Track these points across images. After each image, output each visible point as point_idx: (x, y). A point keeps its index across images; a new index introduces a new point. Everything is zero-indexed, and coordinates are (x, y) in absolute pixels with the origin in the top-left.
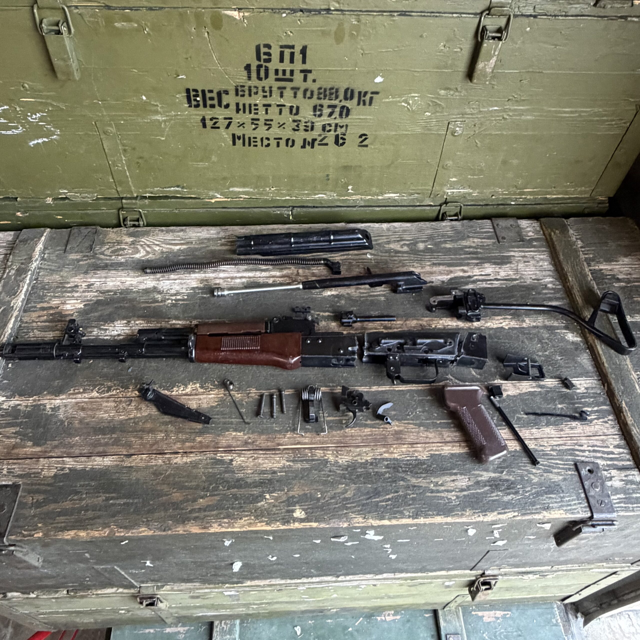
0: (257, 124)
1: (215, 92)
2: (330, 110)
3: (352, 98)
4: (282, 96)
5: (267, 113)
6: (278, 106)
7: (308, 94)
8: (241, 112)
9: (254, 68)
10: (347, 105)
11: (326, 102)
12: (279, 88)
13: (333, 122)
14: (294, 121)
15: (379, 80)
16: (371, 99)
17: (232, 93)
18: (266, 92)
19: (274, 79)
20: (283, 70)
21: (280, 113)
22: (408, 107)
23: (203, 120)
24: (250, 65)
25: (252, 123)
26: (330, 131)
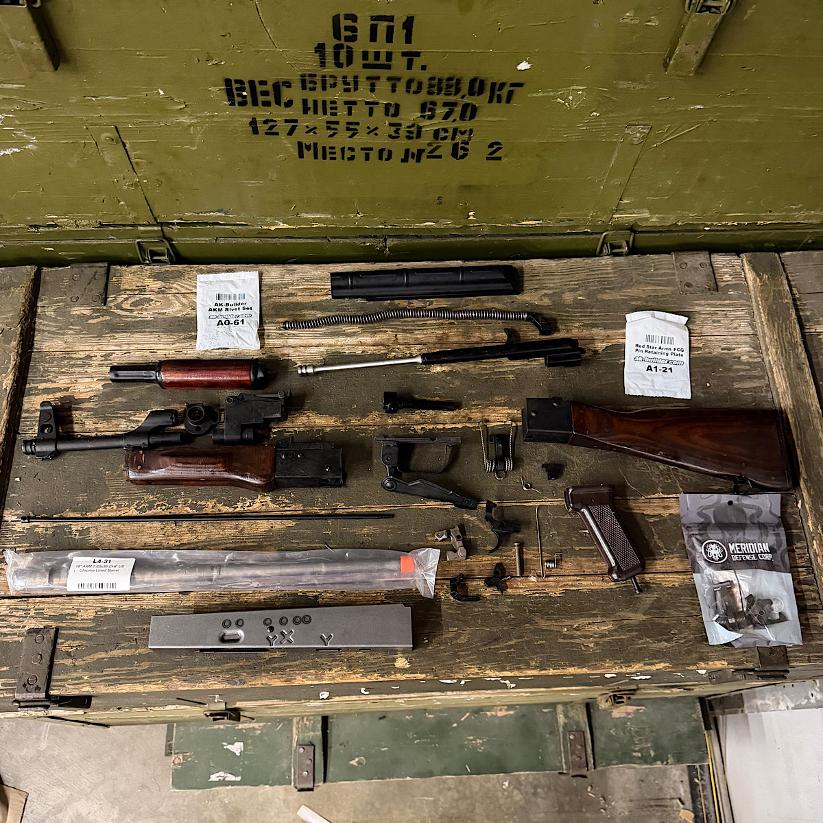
0: (336, 129)
1: (270, 84)
2: (446, 110)
3: (481, 92)
4: (373, 90)
5: (350, 113)
6: (367, 103)
7: (414, 87)
8: (311, 112)
9: (329, 50)
10: (474, 103)
11: (440, 98)
12: (368, 78)
13: (450, 125)
14: (391, 125)
15: (524, 66)
16: (510, 94)
17: (297, 84)
18: (349, 84)
19: (361, 66)
20: (375, 52)
21: (371, 114)
22: (567, 104)
23: (253, 123)
24: (324, 45)
25: (328, 128)
26: (445, 138)
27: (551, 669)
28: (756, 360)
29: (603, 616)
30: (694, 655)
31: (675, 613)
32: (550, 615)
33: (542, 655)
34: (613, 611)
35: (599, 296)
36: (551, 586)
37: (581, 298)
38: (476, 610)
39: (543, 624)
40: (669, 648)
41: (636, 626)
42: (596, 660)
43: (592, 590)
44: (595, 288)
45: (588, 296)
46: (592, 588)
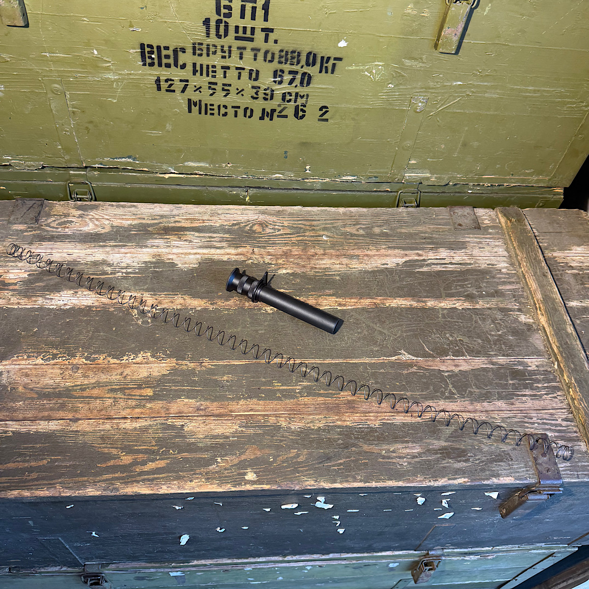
0: (215, 89)
1: (171, 49)
2: (291, 77)
3: (314, 64)
4: (241, 58)
5: (225, 77)
6: (237, 68)
7: (269, 57)
8: (198, 74)
9: (213, 24)
10: (309, 72)
11: (287, 67)
12: (239, 48)
13: (293, 90)
14: (253, 87)
15: (343, 44)
16: (334, 65)
17: (189, 51)
18: (225, 52)
19: (234, 38)
20: (244, 27)
21: (239, 78)
22: (371, 76)
23: (158, 81)
24: (209, 19)
25: (209, 88)
26: (289, 101)
27: (374, 482)
28: (513, 272)
29: (413, 442)
30: (487, 473)
31: (470, 441)
32: (371, 441)
33: (365, 471)
34: (421, 439)
35: (399, 230)
36: (371, 420)
37: (386, 231)
38: (313, 436)
39: (366, 447)
40: (467, 467)
41: (439, 450)
42: (409, 476)
43: (404, 423)
44: (395, 225)
45: (391, 229)
46: (404, 421)
